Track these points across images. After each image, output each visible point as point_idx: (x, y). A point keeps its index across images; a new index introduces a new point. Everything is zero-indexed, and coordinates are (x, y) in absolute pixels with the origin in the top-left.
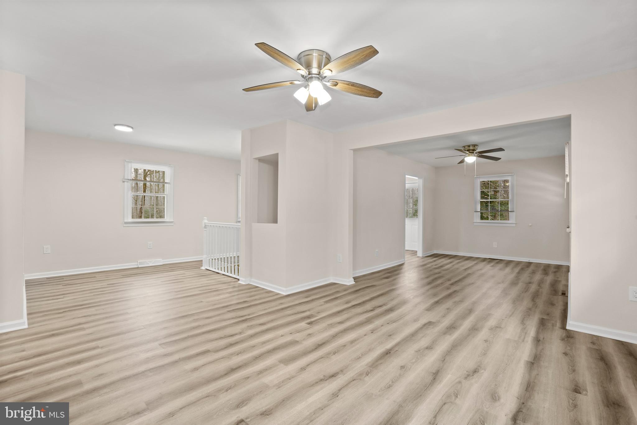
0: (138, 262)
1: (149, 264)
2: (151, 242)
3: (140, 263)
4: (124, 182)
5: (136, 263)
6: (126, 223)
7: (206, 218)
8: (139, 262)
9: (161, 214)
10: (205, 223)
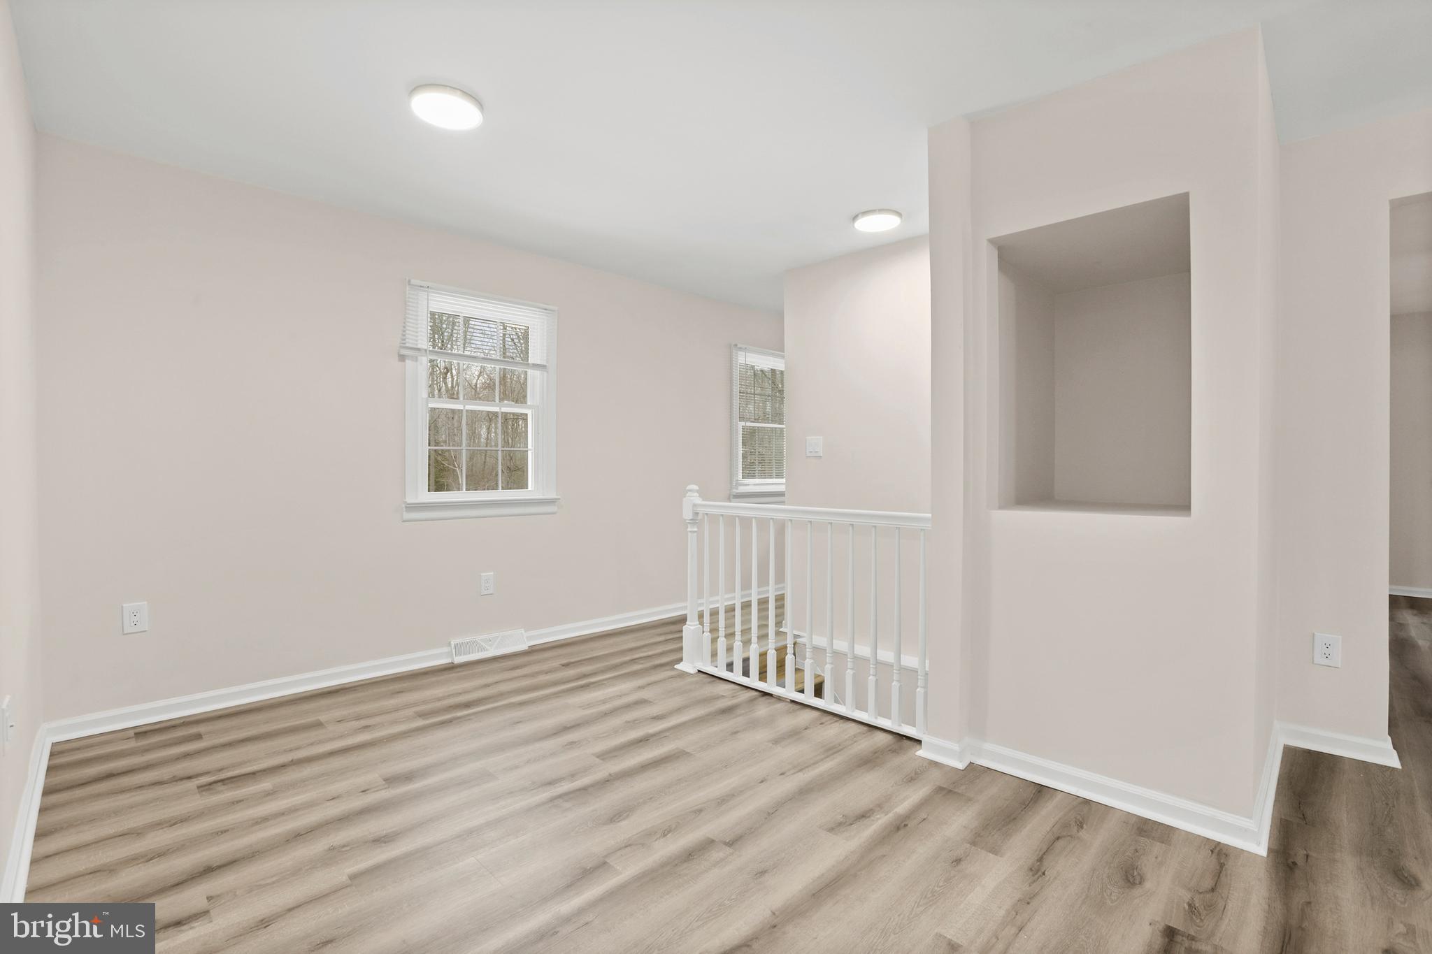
0: (449, 644)
1: (485, 650)
2: (492, 573)
3: (459, 649)
4: (402, 358)
5: (446, 650)
6: (412, 507)
7: (695, 487)
8: (456, 646)
9: (515, 475)
10: (695, 505)
